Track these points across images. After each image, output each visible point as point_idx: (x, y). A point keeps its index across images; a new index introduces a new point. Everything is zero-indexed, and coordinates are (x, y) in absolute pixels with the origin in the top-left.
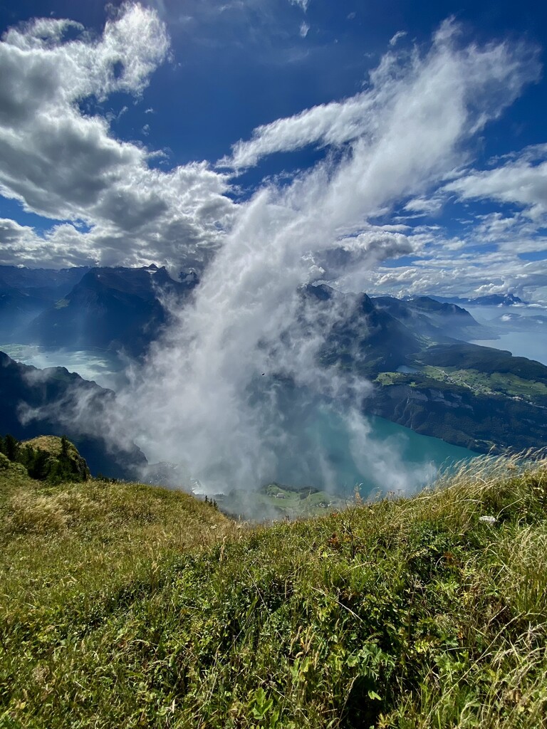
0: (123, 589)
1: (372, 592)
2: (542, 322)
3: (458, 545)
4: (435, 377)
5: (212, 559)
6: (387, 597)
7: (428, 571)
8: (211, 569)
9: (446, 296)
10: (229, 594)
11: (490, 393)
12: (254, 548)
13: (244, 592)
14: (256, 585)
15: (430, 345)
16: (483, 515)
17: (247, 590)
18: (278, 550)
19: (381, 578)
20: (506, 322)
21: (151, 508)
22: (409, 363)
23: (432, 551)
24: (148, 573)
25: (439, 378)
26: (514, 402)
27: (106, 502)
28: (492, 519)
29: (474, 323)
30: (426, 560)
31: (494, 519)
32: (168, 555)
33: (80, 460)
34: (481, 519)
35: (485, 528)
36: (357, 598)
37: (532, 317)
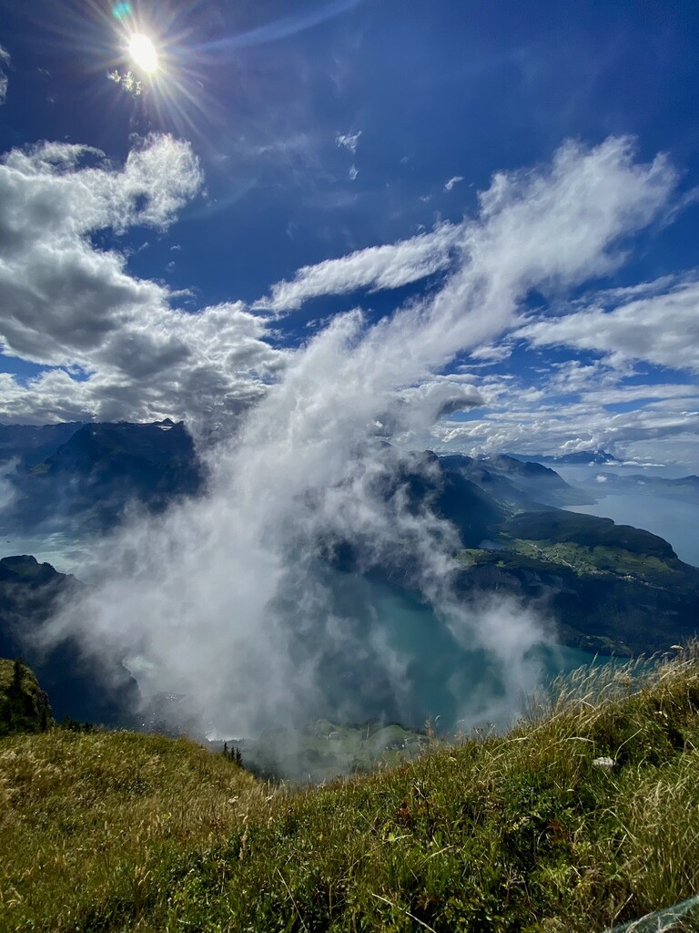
0: (93, 912)
1: (457, 894)
2: (643, 483)
3: (566, 808)
4: (527, 554)
5: (228, 856)
6: (477, 900)
7: (532, 850)
8: (227, 873)
9: (528, 453)
10: (253, 914)
11: (596, 572)
12: (291, 834)
13: (275, 909)
14: (291, 896)
15: (516, 513)
16: (597, 756)
17: (279, 906)
18: (325, 835)
19: (468, 869)
20: (602, 483)
21: (141, 772)
22: (493, 537)
23: (535, 819)
24: (131, 883)
25: (532, 555)
26: (626, 582)
27: (74, 763)
28: (609, 762)
29: (564, 485)
30: (527, 833)
31: (611, 761)
32: (163, 851)
33: (39, 695)
34: (596, 762)
35: (602, 775)
36: (436, 906)
37: (630, 477)
